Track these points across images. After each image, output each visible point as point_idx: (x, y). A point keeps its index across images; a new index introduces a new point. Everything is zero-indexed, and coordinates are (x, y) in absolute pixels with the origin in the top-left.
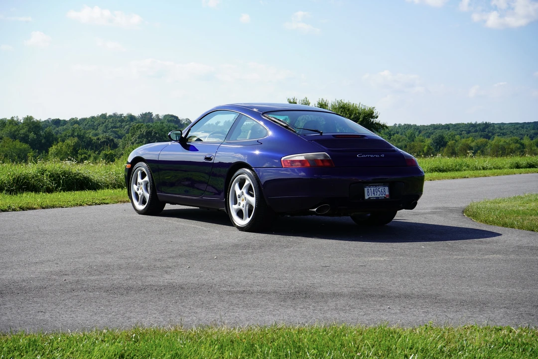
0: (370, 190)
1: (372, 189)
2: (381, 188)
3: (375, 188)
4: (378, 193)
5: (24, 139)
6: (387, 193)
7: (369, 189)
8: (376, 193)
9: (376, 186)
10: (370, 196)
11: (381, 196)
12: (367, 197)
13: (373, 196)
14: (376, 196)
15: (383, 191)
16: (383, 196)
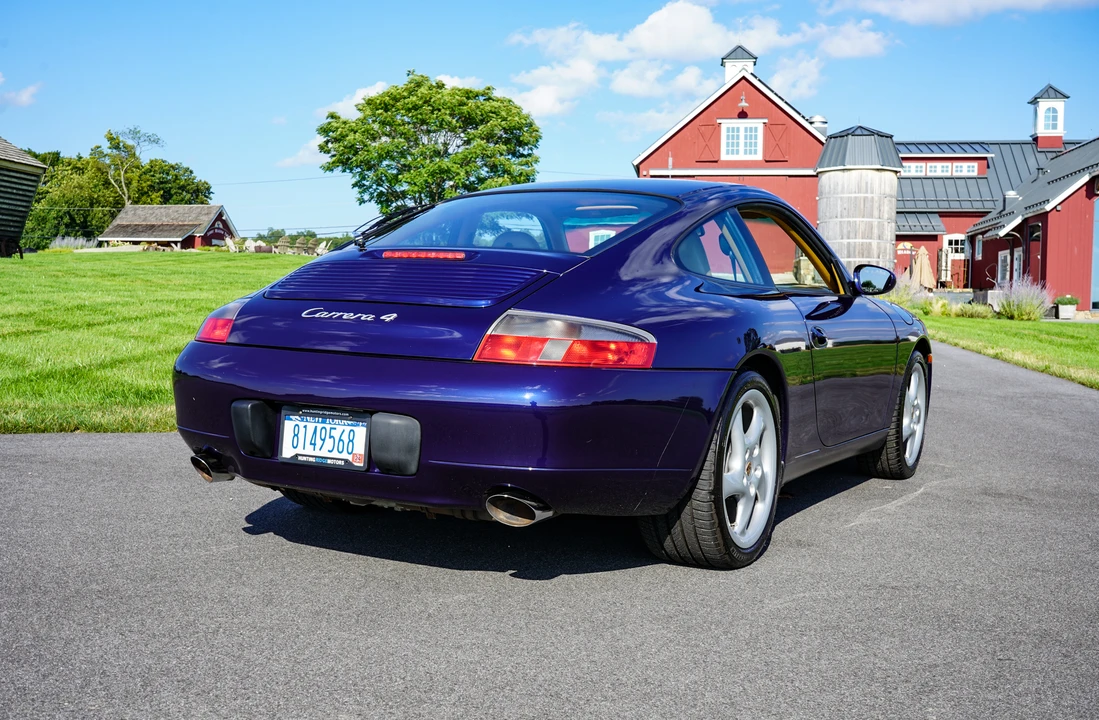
0: (302, 430)
1: (311, 427)
2: (340, 429)
3: (320, 426)
4: (329, 443)
6: (360, 448)
7: (302, 424)
8: (319, 443)
9: (324, 417)
10: (299, 450)
11: (335, 454)
12: (287, 452)
13: (309, 450)
14: (317, 453)
15: (345, 438)
16: (345, 455)
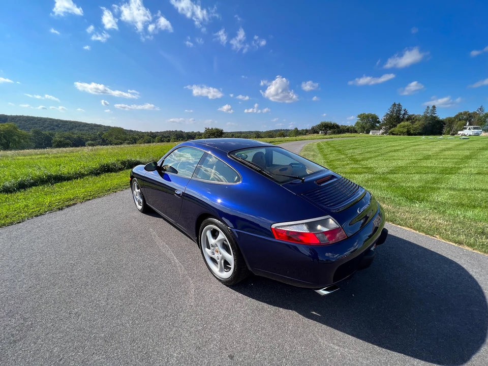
5: (150, 136)
